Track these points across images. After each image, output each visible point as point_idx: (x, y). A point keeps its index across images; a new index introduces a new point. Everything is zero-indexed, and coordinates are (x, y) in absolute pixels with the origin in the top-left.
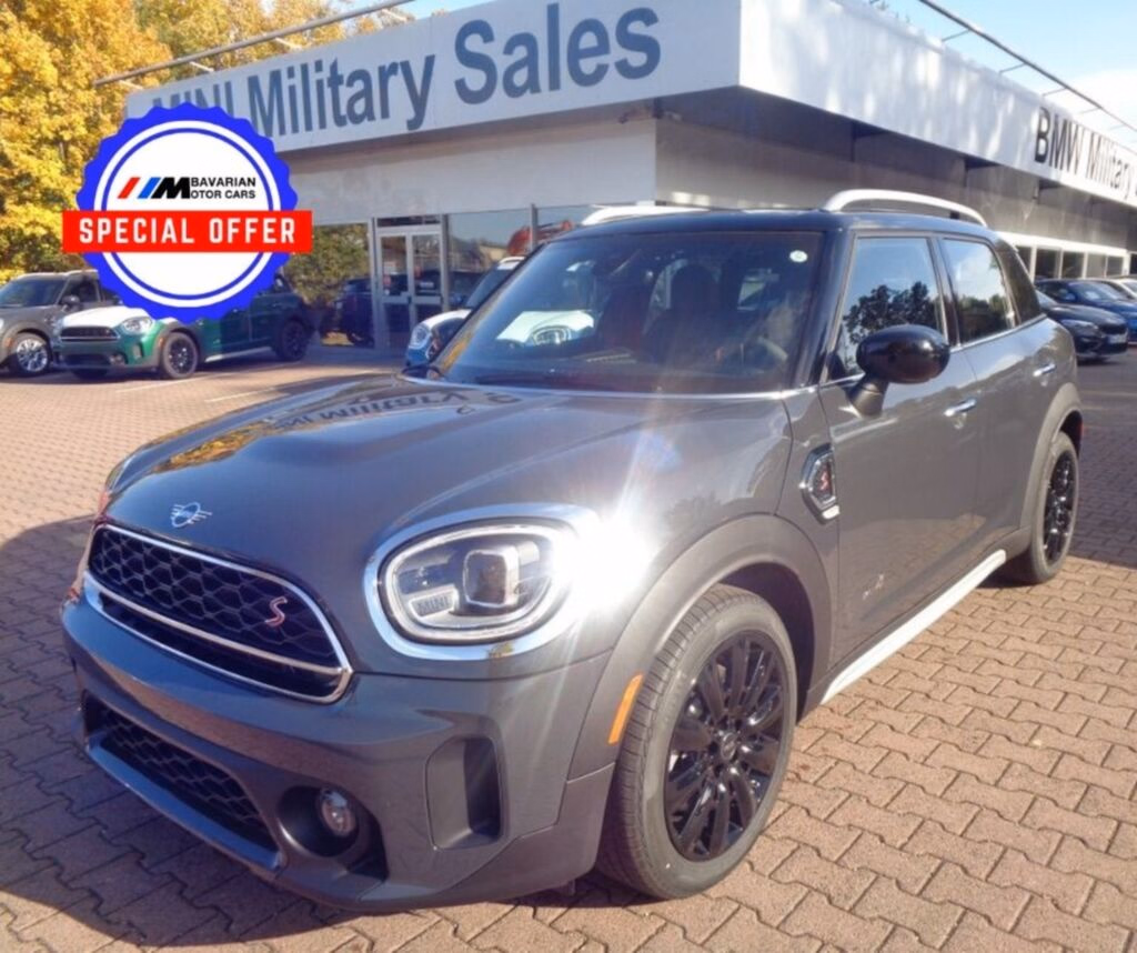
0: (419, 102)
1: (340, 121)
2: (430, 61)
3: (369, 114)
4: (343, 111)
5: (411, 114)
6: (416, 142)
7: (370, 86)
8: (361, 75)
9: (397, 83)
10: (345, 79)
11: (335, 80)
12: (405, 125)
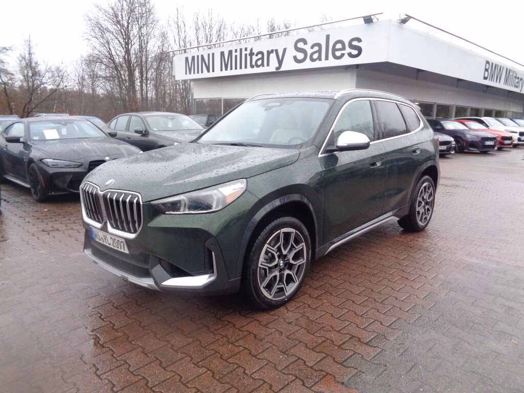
0: (280, 62)
1: (252, 66)
2: (285, 50)
3: (262, 65)
4: (254, 63)
5: (277, 66)
6: (279, 74)
7: (264, 57)
8: (261, 53)
9: (273, 56)
10: (255, 54)
11: (251, 54)
12: (275, 69)
